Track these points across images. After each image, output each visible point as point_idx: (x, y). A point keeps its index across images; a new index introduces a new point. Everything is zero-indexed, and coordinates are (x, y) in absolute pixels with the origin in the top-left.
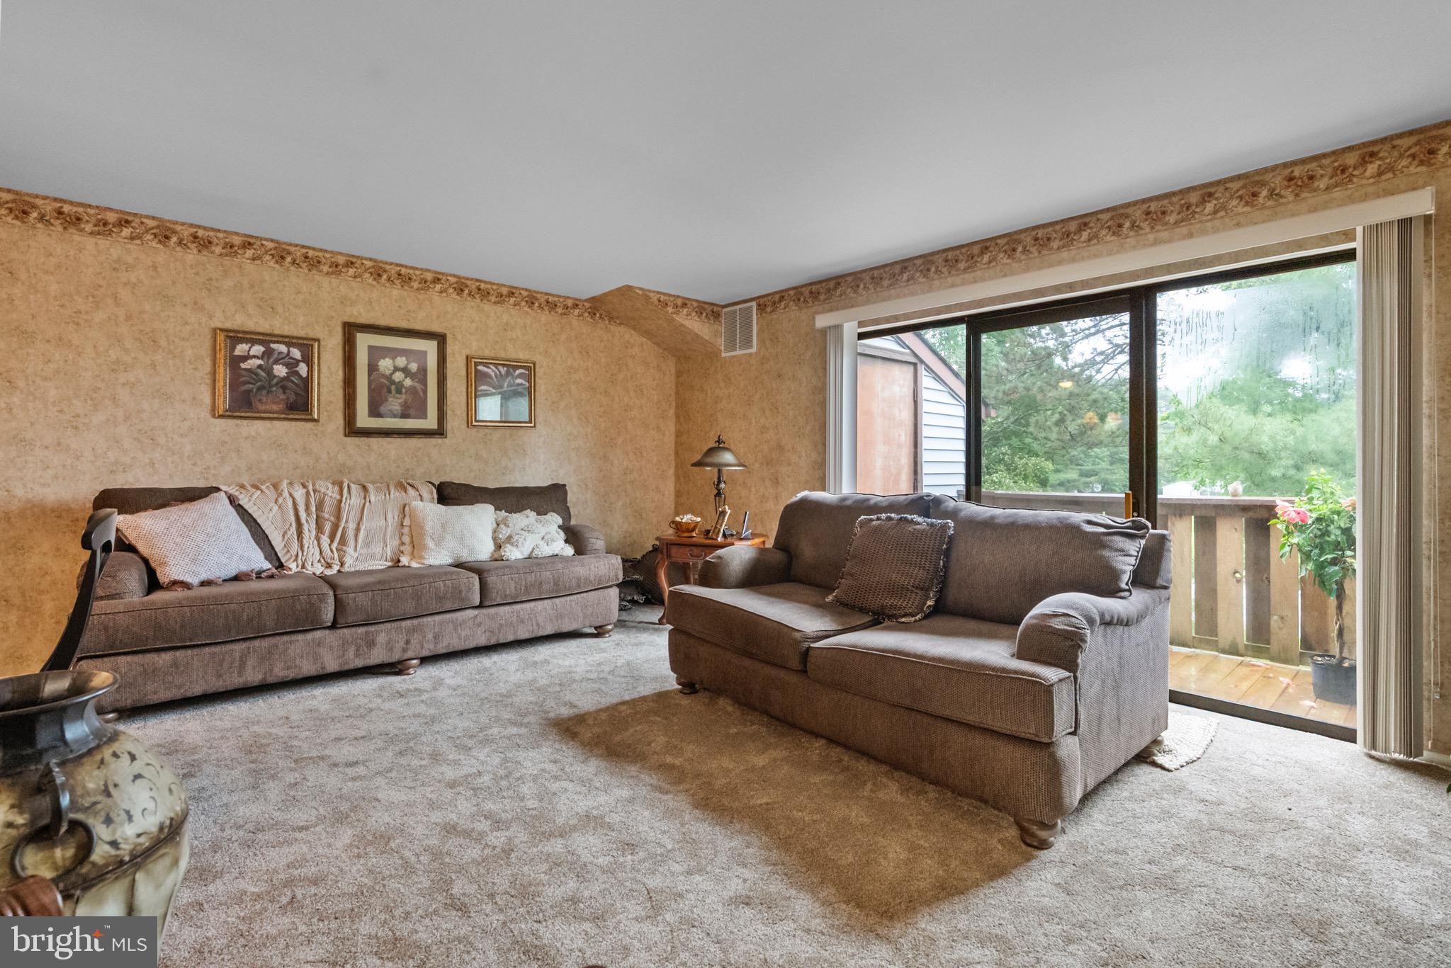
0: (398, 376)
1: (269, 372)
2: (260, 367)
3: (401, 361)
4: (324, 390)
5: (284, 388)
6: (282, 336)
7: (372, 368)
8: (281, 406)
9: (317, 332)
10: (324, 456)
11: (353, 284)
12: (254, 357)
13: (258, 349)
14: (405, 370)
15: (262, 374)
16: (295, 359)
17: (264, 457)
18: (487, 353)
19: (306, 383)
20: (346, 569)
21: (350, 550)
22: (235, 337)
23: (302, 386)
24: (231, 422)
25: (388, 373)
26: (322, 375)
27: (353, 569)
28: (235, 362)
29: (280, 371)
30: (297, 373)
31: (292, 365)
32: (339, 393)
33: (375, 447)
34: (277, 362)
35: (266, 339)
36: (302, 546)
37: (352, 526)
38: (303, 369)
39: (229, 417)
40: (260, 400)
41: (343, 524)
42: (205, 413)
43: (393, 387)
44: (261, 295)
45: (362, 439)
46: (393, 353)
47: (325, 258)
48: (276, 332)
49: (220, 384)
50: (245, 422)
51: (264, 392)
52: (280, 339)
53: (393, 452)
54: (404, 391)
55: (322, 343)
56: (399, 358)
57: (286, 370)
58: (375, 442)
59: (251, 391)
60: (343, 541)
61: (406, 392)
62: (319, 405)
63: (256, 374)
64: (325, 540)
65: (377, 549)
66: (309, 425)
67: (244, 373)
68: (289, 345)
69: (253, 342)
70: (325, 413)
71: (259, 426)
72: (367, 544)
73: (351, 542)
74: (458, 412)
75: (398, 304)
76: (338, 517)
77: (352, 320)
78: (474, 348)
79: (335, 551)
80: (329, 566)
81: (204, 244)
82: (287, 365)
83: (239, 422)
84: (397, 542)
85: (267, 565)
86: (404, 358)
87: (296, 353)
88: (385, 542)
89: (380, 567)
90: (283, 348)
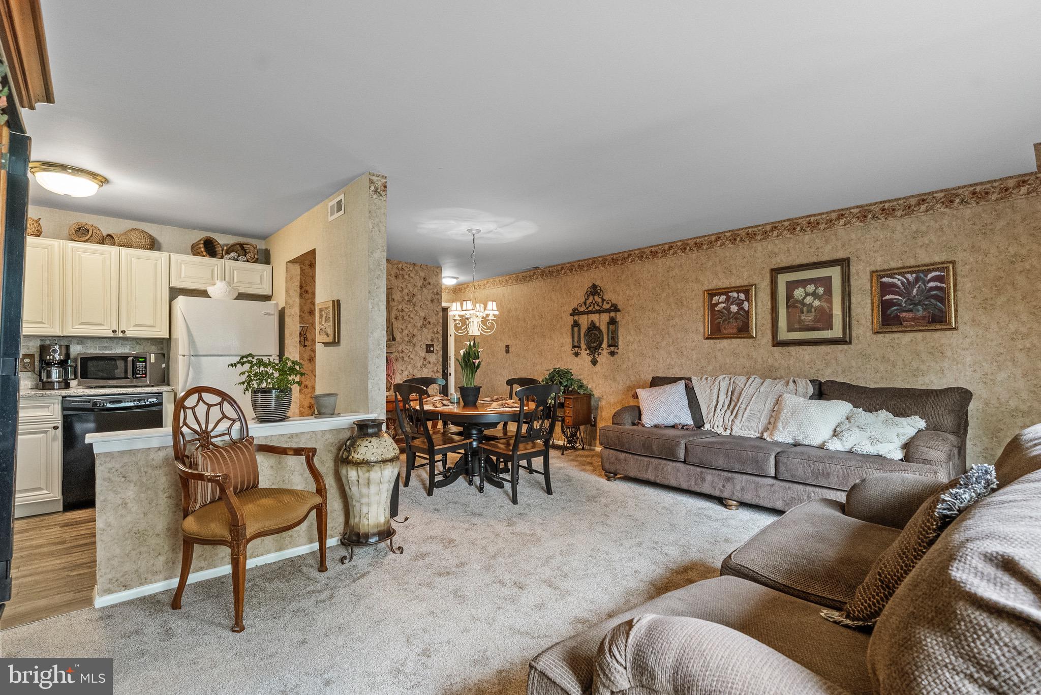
0: (809, 300)
1: (728, 309)
2: (724, 308)
3: (810, 288)
4: (759, 317)
5: (736, 319)
6: (734, 287)
7: (789, 296)
8: (735, 330)
9: (756, 280)
10: (760, 360)
11: (776, 242)
12: (721, 302)
13: (723, 298)
14: (814, 295)
15: (726, 312)
16: (742, 300)
17: (728, 361)
18: (893, 265)
19: (748, 313)
20: (733, 433)
21: (737, 422)
22: (712, 293)
23: (745, 316)
24: (712, 341)
25: (801, 298)
26: (758, 307)
27: (737, 434)
28: (713, 306)
29: (734, 308)
30: (743, 309)
31: (740, 304)
32: (769, 317)
33: (793, 353)
34: (732, 304)
35: (725, 291)
36: (714, 415)
37: (743, 406)
38: (746, 305)
39: (710, 338)
40: (724, 328)
41: (738, 405)
42: (701, 338)
43: (805, 309)
44: (724, 266)
45: (784, 348)
46: (803, 283)
47: (759, 230)
48: (733, 286)
49: (706, 321)
50: (718, 341)
51: (726, 322)
52: (733, 289)
53: (807, 357)
54: (813, 310)
55: (757, 286)
56: (809, 286)
57: (737, 308)
58: (792, 349)
59: (720, 323)
60: (736, 417)
61: (815, 311)
62: (756, 328)
63: (723, 313)
64: (729, 412)
65: (754, 424)
66: (751, 340)
67: (717, 313)
68: (738, 292)
69: (720, 294)
70: (760, 332)
71: (725, 343)
72: (749, 420)
73: (739, 417)
74: (863, 321)
75: (808, 246)
76: (738, 400)
77: (776, 266)
78: (879, 264)
79: (730, 421)
80: (726, 429)
81: (698, 246)
82: (738, 305)
83: (715, 341)
84: (767, 422)
85: (690, 422)
86: (813, 285)
87: (742, 296)
88: (760, 420)
89: (752, 436)
90: (735, 295)
